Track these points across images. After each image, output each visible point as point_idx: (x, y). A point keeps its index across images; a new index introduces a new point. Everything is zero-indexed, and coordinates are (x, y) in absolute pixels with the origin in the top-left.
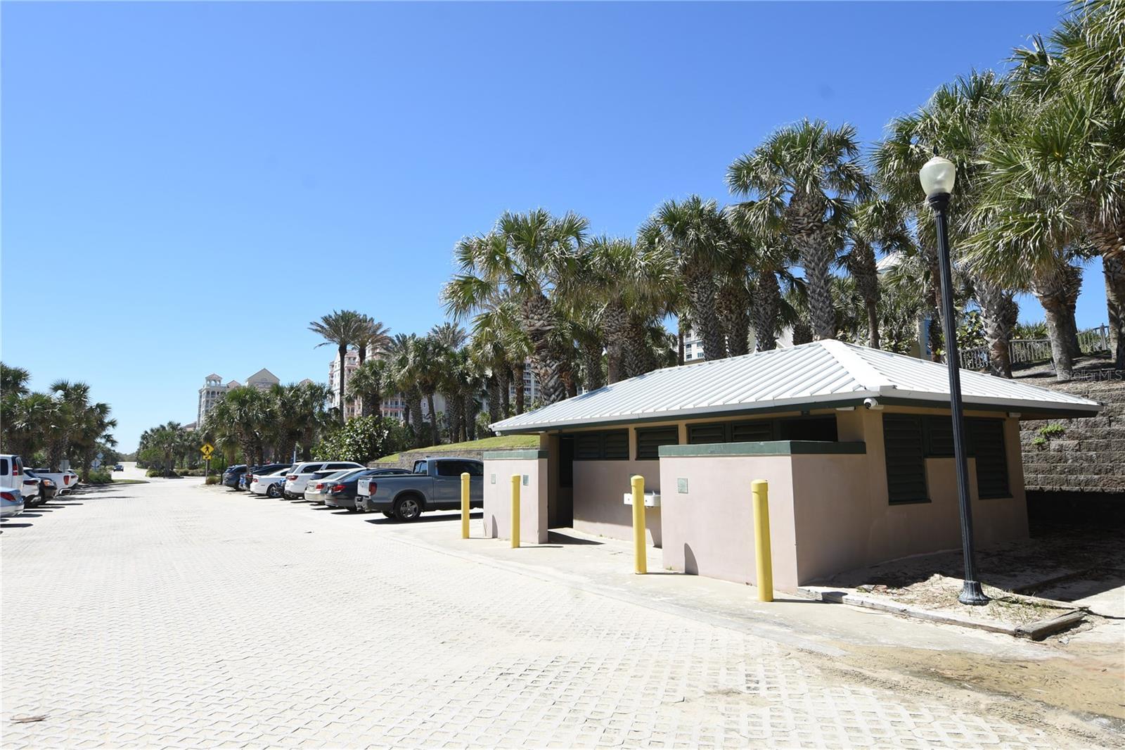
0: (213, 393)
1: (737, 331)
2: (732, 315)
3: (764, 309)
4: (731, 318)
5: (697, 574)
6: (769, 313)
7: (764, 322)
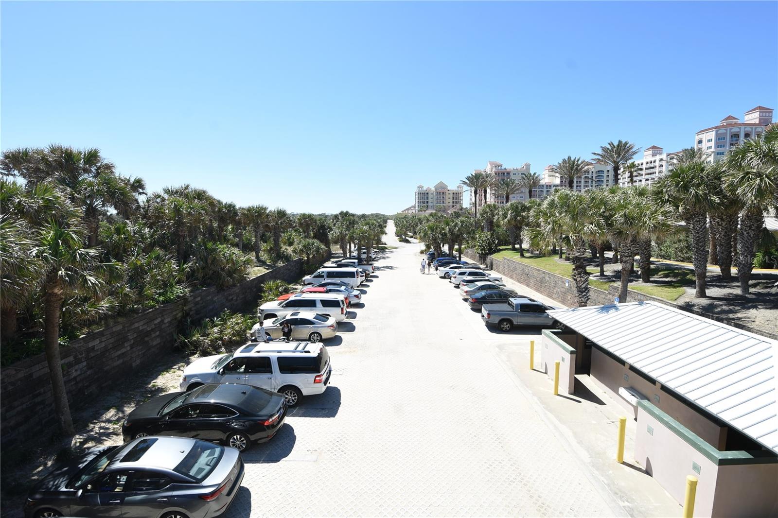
0: (421, 193)
1: (726, 232)
2: (723, 222)
3: (748, 233)
4: (722, 224)
5: (652, 476)
6: (752, 236)
7: (746, 241)
